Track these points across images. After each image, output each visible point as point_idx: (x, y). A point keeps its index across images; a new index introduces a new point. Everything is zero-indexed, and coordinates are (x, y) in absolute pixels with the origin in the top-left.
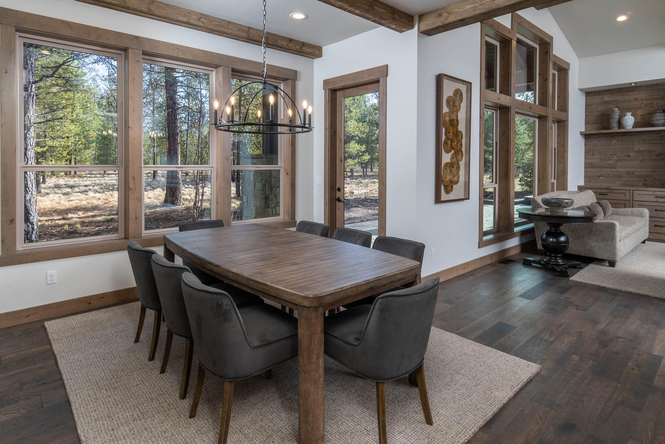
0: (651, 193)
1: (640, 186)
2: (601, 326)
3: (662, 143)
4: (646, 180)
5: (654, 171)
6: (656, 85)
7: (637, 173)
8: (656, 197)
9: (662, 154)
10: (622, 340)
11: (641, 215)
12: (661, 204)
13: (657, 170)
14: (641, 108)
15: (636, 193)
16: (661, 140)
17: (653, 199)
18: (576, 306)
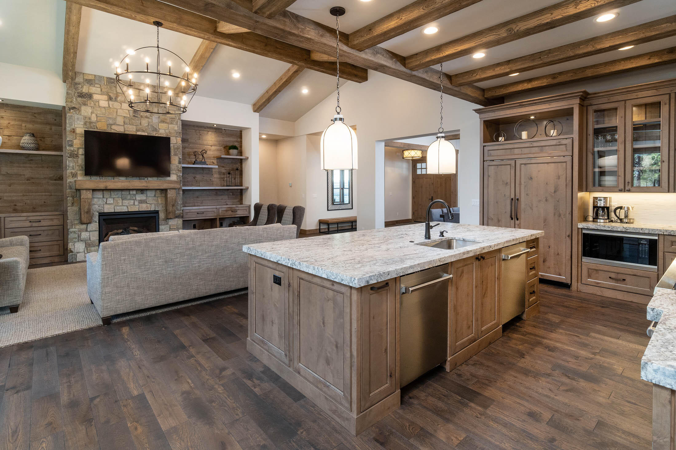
0: (24, 218)
1: (10, 212)
2: (64, 398)
3: (31, 167)
4: (16, 205)
5: (24, 196)
6: (24, 107)
7: (5, 198)
8: (30, 222)
9: (32, 178)
10: (98, 400)
11: (21, 244)
12: (35, 229)
13: (27, 194)
14: (7, 127)
15: (7, 219)
16: (30, 164)
17: (29, 224)
18: (14, 388)
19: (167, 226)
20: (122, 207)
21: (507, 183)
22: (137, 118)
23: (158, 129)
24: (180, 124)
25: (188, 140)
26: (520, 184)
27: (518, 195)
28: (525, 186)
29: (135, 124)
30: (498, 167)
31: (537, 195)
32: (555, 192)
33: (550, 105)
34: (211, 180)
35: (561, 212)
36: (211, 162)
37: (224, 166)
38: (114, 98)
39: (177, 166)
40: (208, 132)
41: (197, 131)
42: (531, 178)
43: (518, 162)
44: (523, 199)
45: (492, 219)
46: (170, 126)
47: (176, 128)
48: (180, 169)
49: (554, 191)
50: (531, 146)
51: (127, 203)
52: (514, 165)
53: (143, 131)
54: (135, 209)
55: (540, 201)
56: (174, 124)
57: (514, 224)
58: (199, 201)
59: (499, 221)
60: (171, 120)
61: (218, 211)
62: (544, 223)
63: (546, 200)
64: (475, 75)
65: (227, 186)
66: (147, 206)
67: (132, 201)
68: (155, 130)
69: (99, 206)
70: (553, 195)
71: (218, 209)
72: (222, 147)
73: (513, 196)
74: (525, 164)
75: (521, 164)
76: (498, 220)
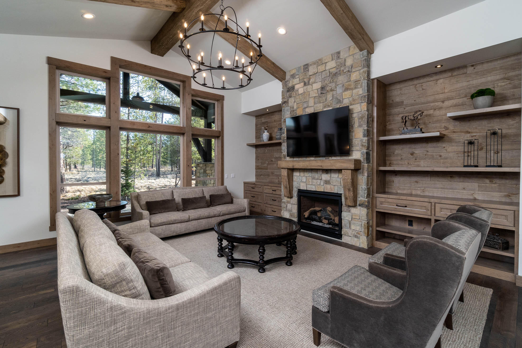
0: (270, 187)
8: (272, 190)
12: (274, 196)
14: (276, 127)
15: (265, 187)
17: (272, 192)
19: (349, 213)
20: (312, 186)
22: (324, 95)
23: (341, 99)
24: (365, 86)
25: (402, 102)
29: (322, 102)
34: (440, 156)
36: (443, 126)
37: (470, 130)
38: (307, 82)
39: (361, 141)
40: (437, 80)
41: (418, 85)
46: (355, 91)
47: (361, 92)
48: (364, 144)
51: (315, 182)
53: (329, 106)
54: (321, 189)
56: (359, 88)
58: (419, 189)
60: (356, 84)
61: (433, 207)
65: (487, 166)
66: (331, 188)
67: (319, 181)
68: (339, 101)
69: (297, 183)
71: (433, 204)
72: (465, 99)
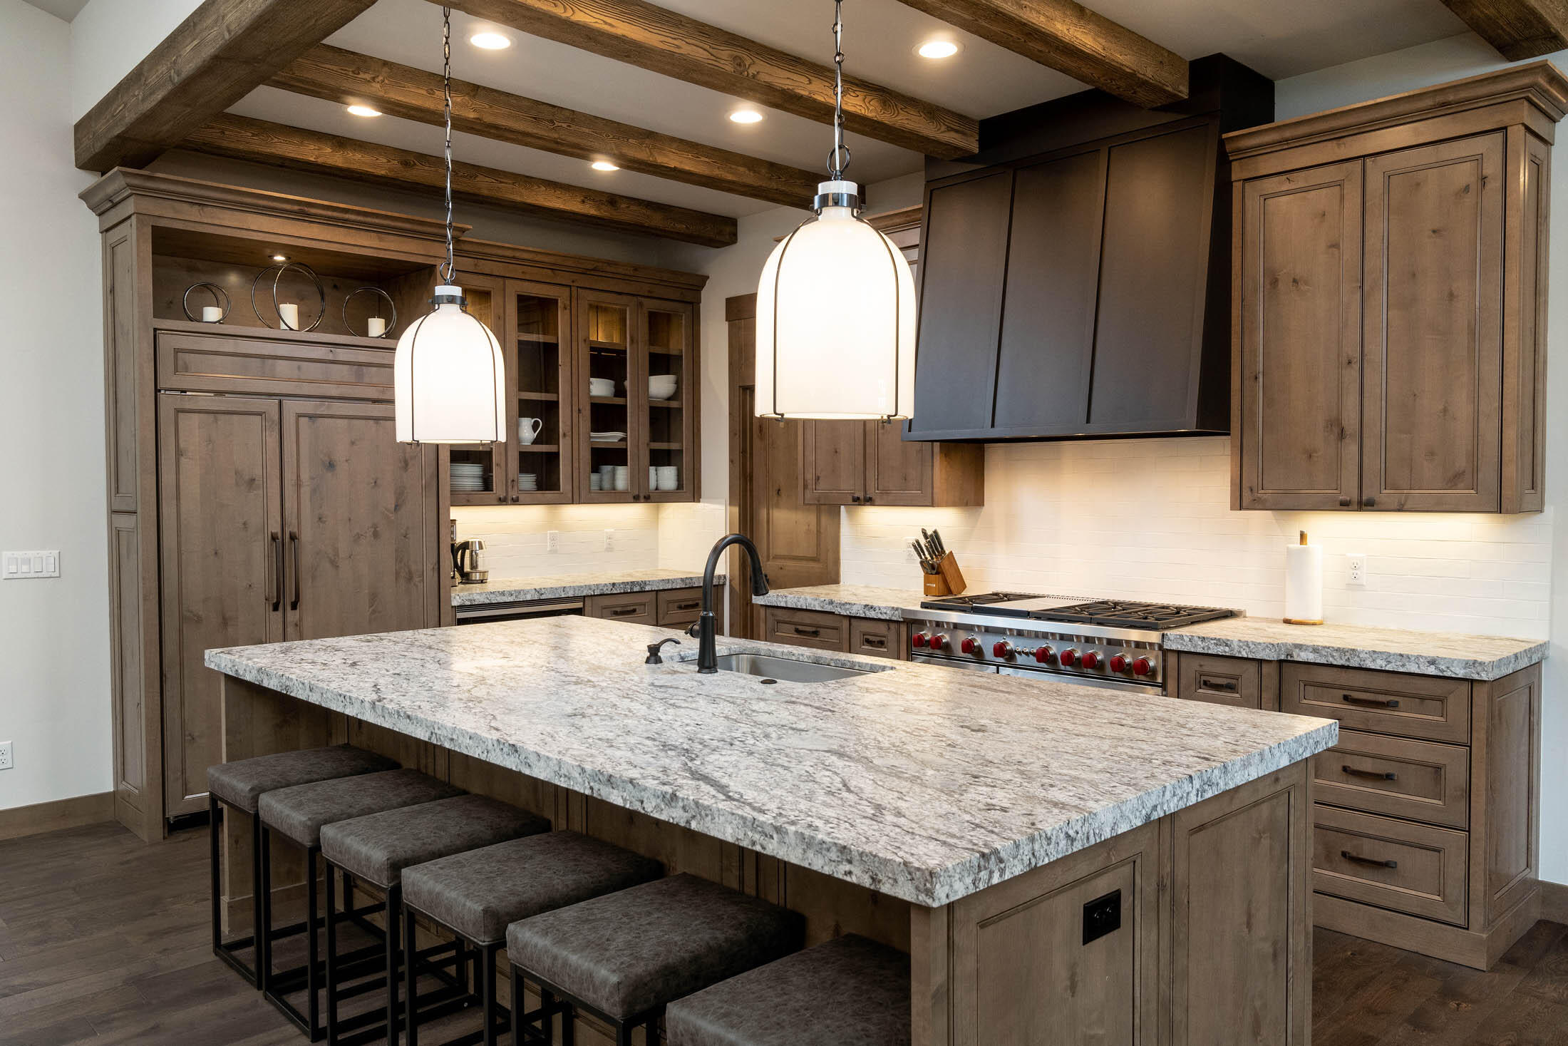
21: (253, 480)
26: (298, 485)
27: (295, 522)
28: (314, 491)
30: (216, 420)
31: (350, 520)
32: (397, 507)
33: (381, 240)
35: (413, 568)
42: (331, 466)
43: (292, 407)
44: (306, 536)
45: (199, 620)
49: (393, 506)
50: (331, 357)
52: (276, 417)
55: (358, 537)
57: (281, 626)
59: (225, 622)
62: (370, 607)
63: (376, 535)
64: (368, 76)
70: (393, 517)
73: (276, 529)
74: (311, 417)
75: (299, 416)
76: (224, 618)
